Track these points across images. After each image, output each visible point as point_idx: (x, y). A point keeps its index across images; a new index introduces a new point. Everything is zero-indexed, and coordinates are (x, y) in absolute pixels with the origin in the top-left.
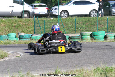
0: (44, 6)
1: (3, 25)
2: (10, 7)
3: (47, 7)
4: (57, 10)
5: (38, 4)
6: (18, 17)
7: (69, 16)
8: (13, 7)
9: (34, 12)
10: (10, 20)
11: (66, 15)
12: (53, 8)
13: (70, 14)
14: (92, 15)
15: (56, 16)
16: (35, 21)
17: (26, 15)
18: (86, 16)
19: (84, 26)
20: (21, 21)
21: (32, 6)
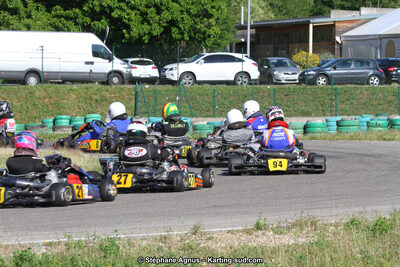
0: (149, 63)
1: (75, 96)
2: (87, 63)
3: (153, 65)
4: (175, 71)
5: (137, 59)
6: (102, 83)
7: (195, 81)
8: (92, 63)
9: (130, 74)
10: (87, 88)
11: (191, 81)
12: (166, 67)
13: (198, 79)
14: (239, 83)
15: (172, 83)
16: (136, 93)
17: (115, 80)
18: (228, 83)
19: (226, 103)
20: (107, 91)
21: (127, 62)
